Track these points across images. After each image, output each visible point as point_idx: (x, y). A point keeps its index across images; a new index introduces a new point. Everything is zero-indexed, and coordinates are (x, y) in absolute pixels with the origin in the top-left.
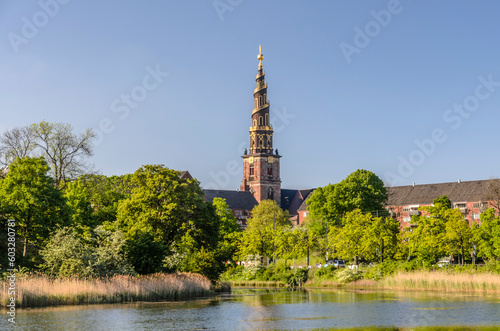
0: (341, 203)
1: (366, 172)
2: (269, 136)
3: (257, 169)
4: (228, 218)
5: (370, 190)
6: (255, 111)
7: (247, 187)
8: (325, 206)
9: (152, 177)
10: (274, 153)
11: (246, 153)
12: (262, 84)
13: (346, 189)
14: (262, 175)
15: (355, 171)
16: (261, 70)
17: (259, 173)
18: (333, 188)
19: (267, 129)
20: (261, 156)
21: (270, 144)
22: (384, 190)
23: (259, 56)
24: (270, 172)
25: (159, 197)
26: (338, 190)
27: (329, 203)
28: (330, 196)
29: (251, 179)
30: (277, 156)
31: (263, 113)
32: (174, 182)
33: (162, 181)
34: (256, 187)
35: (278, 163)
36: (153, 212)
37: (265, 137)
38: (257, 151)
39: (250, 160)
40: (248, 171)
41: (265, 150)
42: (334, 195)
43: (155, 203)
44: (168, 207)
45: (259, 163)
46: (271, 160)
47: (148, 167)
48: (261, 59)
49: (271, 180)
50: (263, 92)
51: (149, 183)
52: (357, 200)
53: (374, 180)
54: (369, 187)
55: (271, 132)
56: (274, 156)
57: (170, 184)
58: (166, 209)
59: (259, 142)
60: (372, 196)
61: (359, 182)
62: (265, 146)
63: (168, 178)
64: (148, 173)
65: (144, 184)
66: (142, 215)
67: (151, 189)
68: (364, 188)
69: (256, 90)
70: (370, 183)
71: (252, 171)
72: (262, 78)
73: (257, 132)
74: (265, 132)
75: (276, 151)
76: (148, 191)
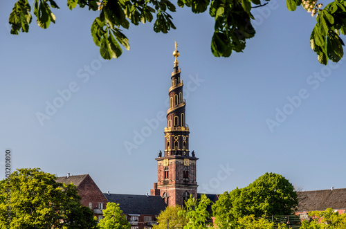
0: (248, 208)
1: (274, 176)
2: (184, 138)
3: (172, 172)
4: (121, 224)
5: (279, 194)
6: (170, 111)
7: (157, 191)
8: (231, 211)
9: (26, 181)
10: (191, 155)
11: (160, 155)
12: (177, 82)
13: (253, 194)
14: (177, 178)
15: (264, 174)
16: (177, 68)
17: (174, 176)
18: (239, 192)
19: (183, 129)
20: (176, 158)
21: (186, 145)
22: (294, 195)
23: (174, 53)
24: (186, 175)
25: (33, 202)
26: (245, 195)
27: (235, 208)
28: (236, 201)
29: (166, 183)
30: (193, 158)
31: (179, 113)
32: (48, 186)
33: (36, 185)
34: (170, 191)
35: (194, 166)
36: (27, 217)
37: (181, 139)
38: (172, 153)
39: (165, 163)
40: (162, 174)
41: (181, 152)
42: (240, 200)
43: (29, 208)
44: (42, 212)
45: (174, 166)
46: (187, 162)
47: (22, 171)
48: (176, 55)
49: (187, 184)
50: (178, 91)
51: (23, 187)
52: (264, 205)
53: (284, 184)
54: (278, 191)
55: (187, 133)
56: (190, 159)
57: (44, 188)
58: (40, 214)
59: (174, 144)
60: (282, 201)
61: (267, 186)
62: (181, 148)
63: (42, 182)
64: (22, 177)
65: (18, 188)
66: (15, 220)
67: (25, 194)
68: (272, 193)
69: (171, 89)
70: (279, 186)
71: (166, 174)
72: (177, 76)
73: (172, 132)
74: (181, 133)
75: (193, 153)
76: (22, 196)
